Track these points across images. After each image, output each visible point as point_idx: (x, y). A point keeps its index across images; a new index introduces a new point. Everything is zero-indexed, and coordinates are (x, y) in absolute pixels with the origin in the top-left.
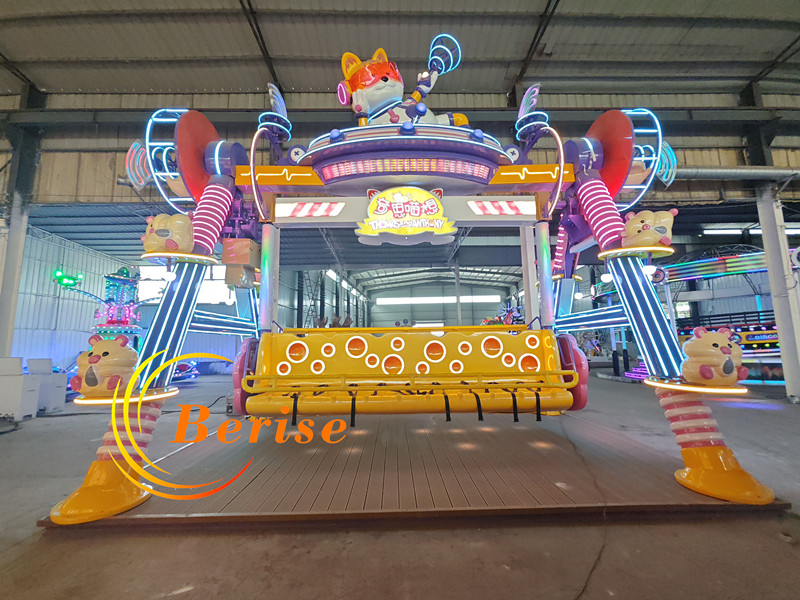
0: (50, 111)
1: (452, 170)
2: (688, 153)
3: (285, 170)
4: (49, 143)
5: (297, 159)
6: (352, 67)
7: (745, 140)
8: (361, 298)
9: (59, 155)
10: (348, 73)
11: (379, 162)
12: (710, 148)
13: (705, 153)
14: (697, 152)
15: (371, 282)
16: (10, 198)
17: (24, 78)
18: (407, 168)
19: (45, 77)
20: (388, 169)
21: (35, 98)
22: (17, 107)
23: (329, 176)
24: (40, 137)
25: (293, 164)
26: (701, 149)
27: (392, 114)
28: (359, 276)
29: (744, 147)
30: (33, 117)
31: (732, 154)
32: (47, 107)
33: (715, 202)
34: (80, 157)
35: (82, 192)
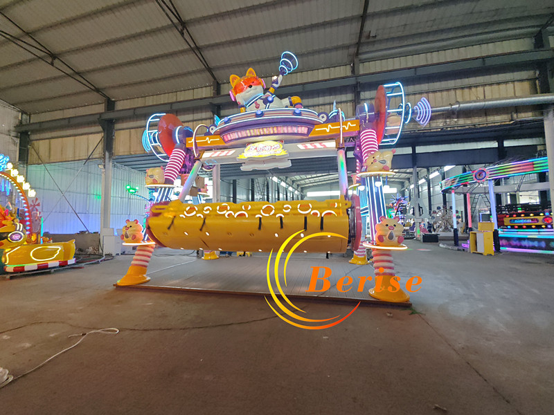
0: (118, 111)
1: (286, 132)
2: (487, 88)
3: (207, 138)
4: (118, 126)
5: (212, 132)
6: (235, 81)
7: (538, 72)
8: (296, 192)
9: (122, 131)
10: (233, 85)
11: (248, 131)
12: (506, 82)
13: (502, 87)
14: (495, 87)
15: (302, 182)
16: (104, 155)
17: (104, 96)
18: (262, 133)
19: (113, 94)
20: (253, 134)
21: (110, 105)
22: (103, 111)
23: (226, 140)
24: (114, 123)
25: (211, 134)
26: (499, 84)
27: (256, 104)
28: (294, 178)
29: (537, 78)
30: (111, 115)
31: (526, 85)
32: (116, 109)
33: (508, 123)
34: (130, 132)
35: (132, 150)
